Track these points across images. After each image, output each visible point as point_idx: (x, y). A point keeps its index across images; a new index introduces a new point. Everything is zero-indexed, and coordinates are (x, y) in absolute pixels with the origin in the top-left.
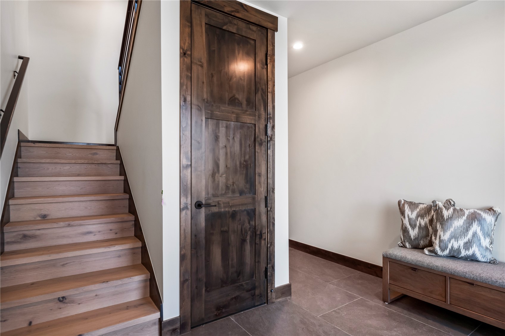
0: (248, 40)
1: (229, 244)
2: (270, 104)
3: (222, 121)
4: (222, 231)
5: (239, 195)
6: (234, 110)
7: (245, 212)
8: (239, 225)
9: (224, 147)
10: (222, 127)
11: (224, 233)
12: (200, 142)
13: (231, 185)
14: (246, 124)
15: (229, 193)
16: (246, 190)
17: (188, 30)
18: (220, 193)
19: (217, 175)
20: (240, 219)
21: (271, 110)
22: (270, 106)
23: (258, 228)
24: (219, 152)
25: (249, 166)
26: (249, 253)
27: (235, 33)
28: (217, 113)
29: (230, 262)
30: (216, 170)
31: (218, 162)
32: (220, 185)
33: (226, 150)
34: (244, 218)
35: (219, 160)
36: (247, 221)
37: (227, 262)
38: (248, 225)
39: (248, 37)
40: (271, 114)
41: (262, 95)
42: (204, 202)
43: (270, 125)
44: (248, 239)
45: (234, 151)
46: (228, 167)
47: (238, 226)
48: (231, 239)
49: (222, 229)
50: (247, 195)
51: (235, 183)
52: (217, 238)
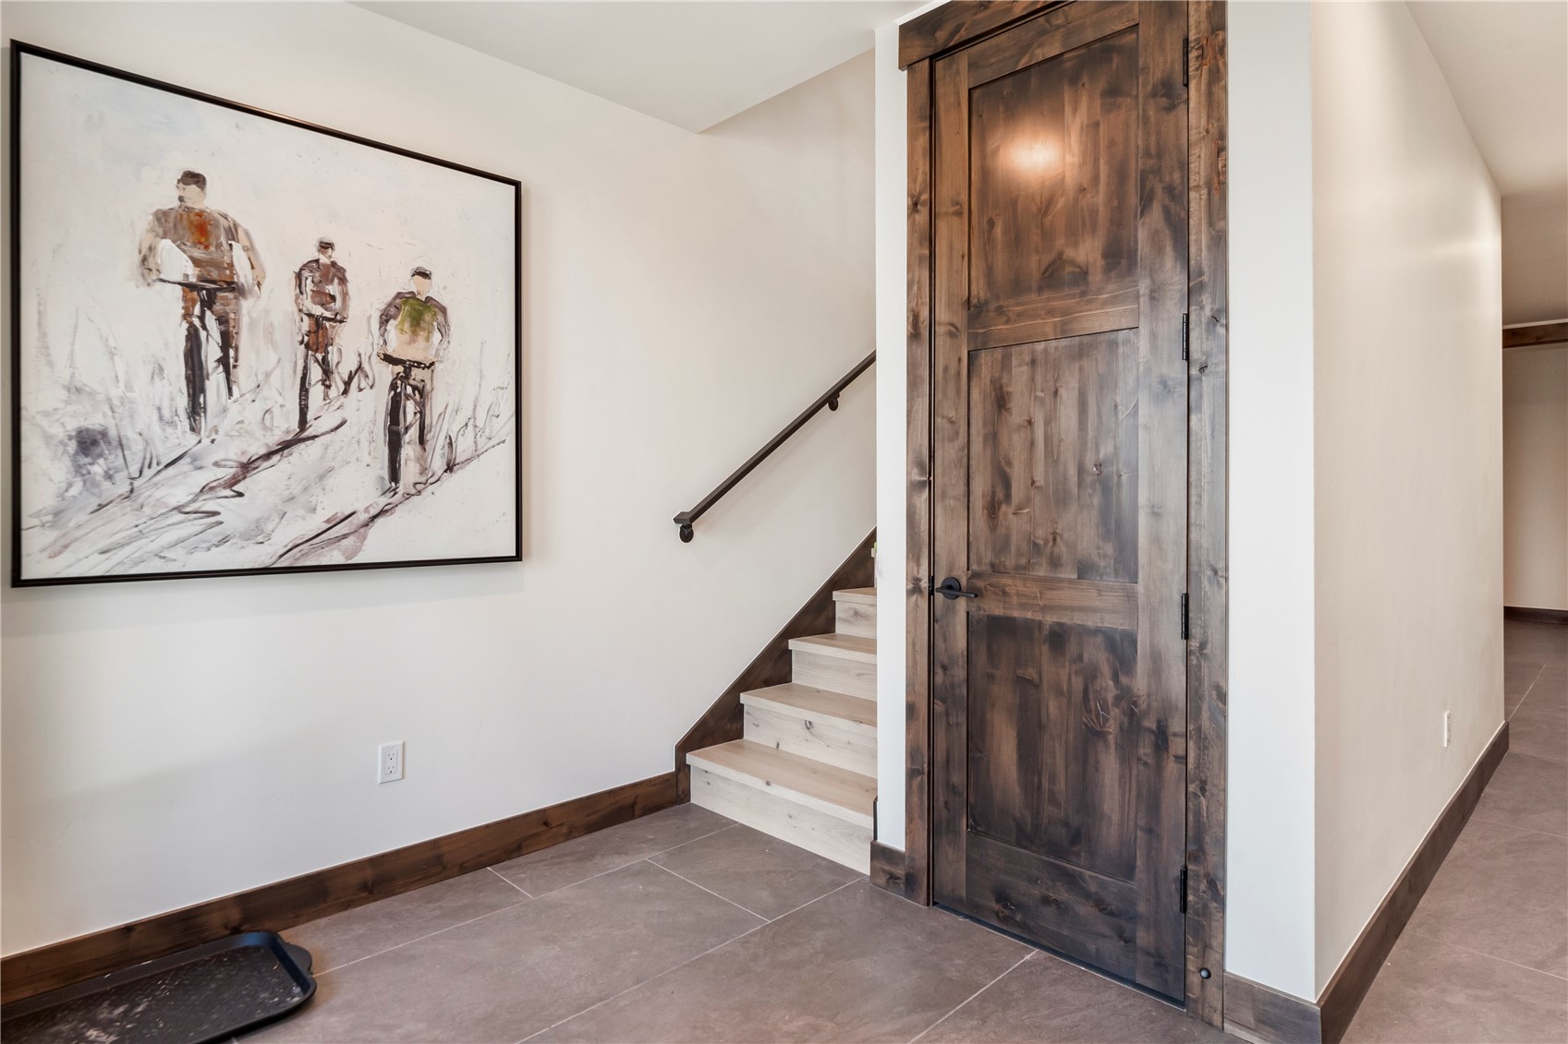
0: (1110, 42)
1: (1041, 726)
2: (1199, 233)
3: (1018, 348)
4: (1018, 677)
5: (1075, 576)
6: (1056, 303)
7: (1099, 639)
8: (1076, 673)
9: (1026, 424)
10: (1020, 365)
11: (1027, 687)
12: (954, 419)
13: (1046, 542)
14: (1102, 338)
15: (1042, 565)
16: (1102, 564)
17: (923, 140)
18: (1013, 563)
19: (1004, 508)
20: (1080, 658)
21: (1204, 253)
22: (1198, 241)
23: (1149, 705)
24: (1010, 440)
25: (1115, 478)
26: (1117, 784)
27: (1062, 54)
28: (999, 327)
29: (1045, 784)
30: (1000, 495)
31: (1007, 469)
32: (1014, 538)
33: (1032, 432)
34: (1096, 654)
35: (1009, 464)
36: (1106, 670)
37: (1036, 779)
38: (1111, 683)
39: (1109, 32)
40: (1206, 269)
41: (1166, 211)
42: (964, 582)
43: (1199, 316)
44: (1110, 733)
45: (1059, 434)
46: (1037, 484)
47: (1073, 676)
48: (1048, 713)
49: (1020, 672)
50: (1105, 578)
51: (1061, 536)
52: (1003, 693)
